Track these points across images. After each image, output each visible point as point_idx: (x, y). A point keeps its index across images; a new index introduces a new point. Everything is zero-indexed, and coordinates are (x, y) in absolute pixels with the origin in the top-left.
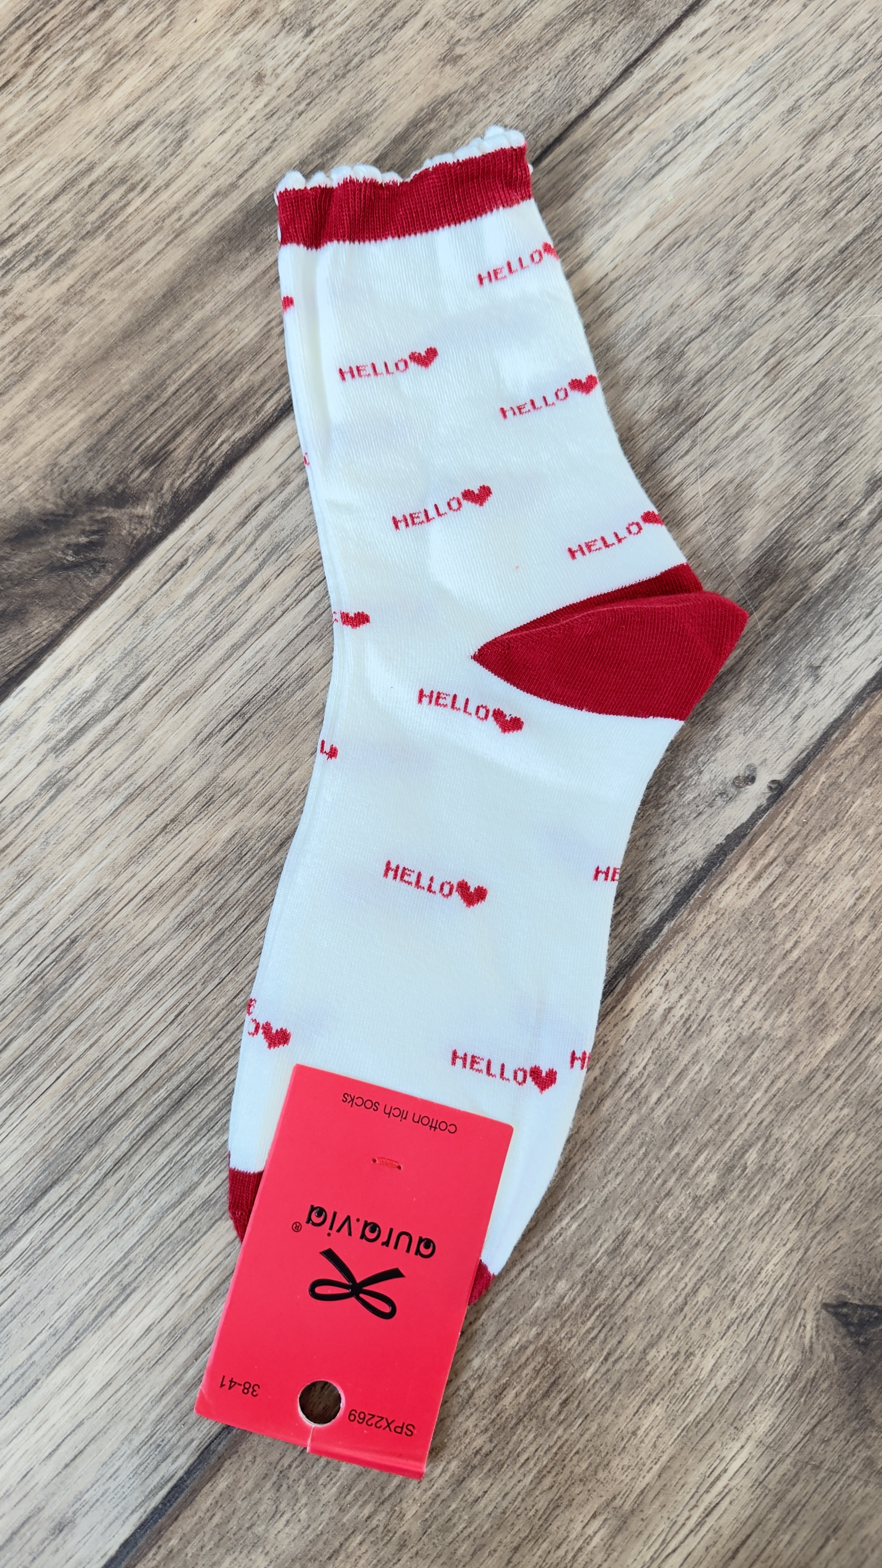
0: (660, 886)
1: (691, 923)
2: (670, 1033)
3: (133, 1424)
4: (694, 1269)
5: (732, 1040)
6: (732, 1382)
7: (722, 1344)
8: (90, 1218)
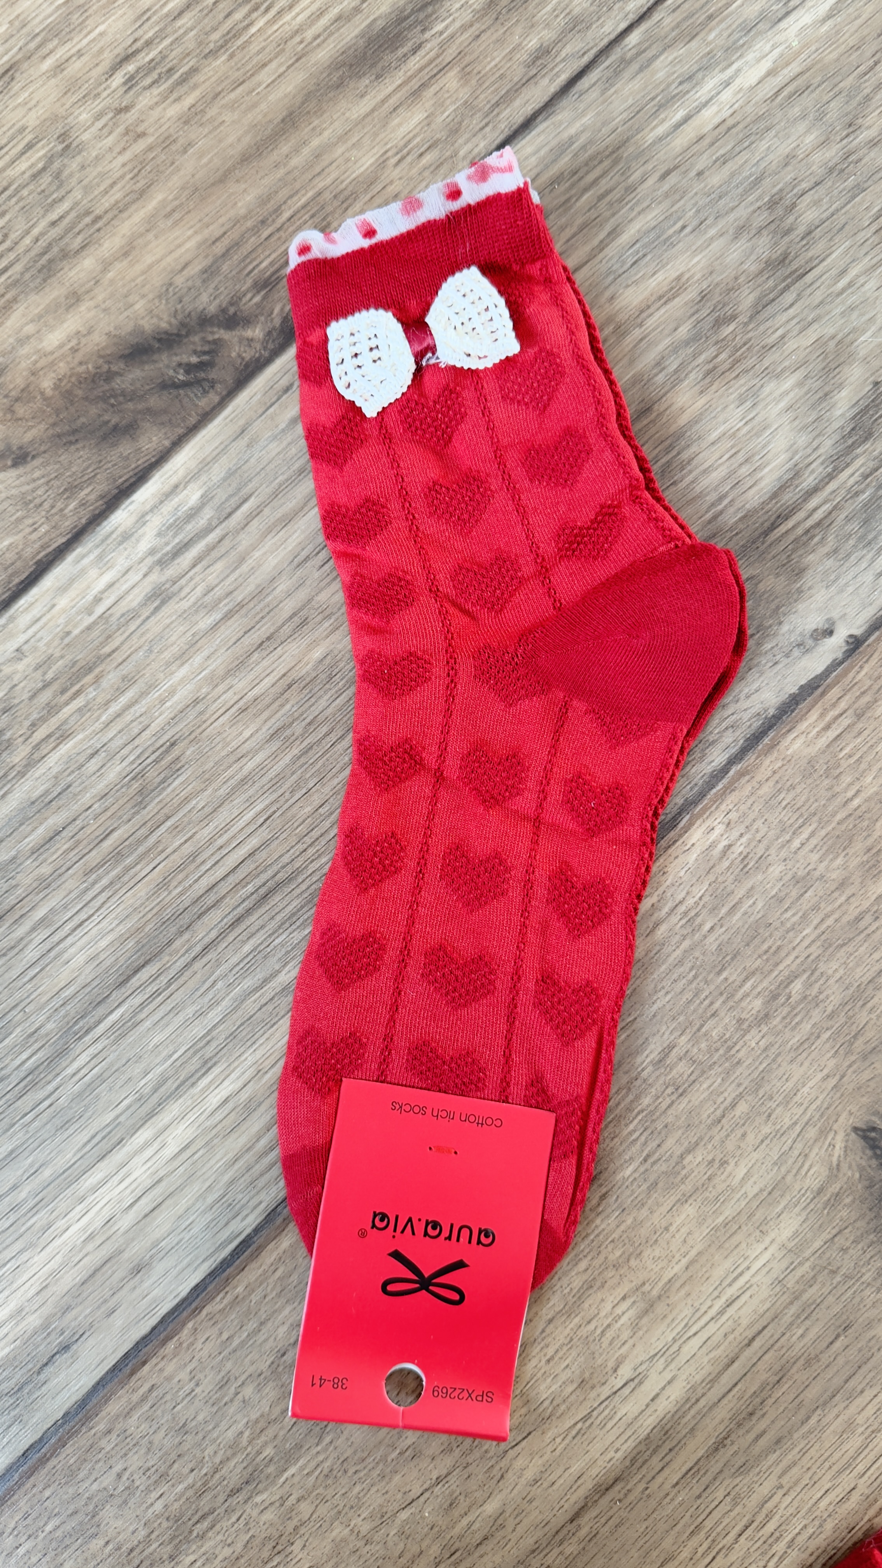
0: (731, 730)
1: (757, 767)
2: (728, 868)
3: (207, 1184)
4: (733, 1085)
5: (786, 878)
6: (761, 1190)
7: (755, 1155)
8: (178, 996)
